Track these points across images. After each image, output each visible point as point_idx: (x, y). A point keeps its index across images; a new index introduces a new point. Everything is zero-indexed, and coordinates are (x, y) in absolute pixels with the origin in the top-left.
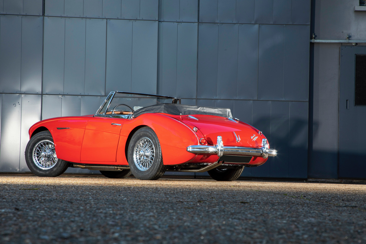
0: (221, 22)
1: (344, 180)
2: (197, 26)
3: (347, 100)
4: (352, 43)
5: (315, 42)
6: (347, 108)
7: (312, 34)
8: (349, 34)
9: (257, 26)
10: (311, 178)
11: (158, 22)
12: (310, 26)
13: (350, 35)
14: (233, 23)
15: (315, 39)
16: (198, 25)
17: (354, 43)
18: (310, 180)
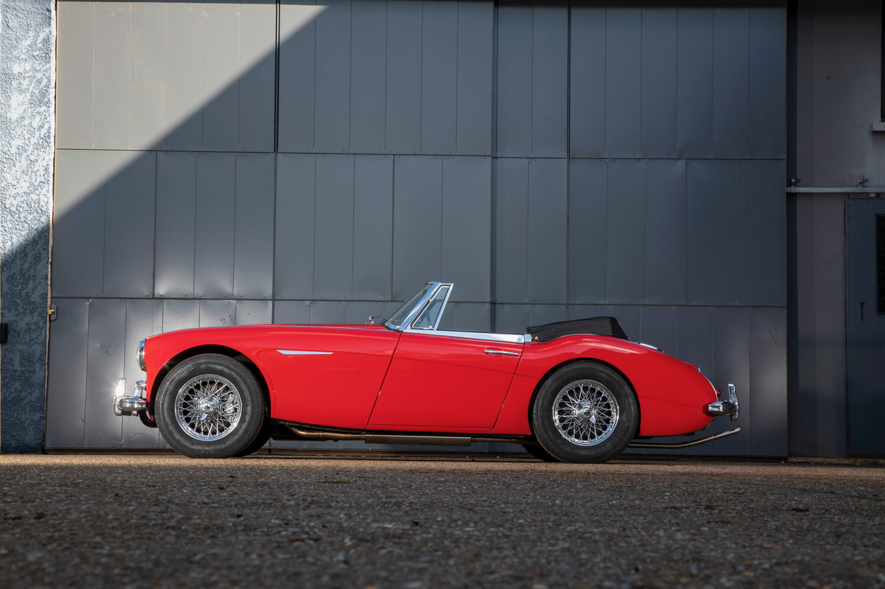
0: (612, 157)
1: (860, 460)
2: (566, 166)
3: (862, 304)
4: (869, 193)
5: (797, 191)
6: (862, 319)
7: (791, 177)
8: (863, 176)
9: (682, 163)
10: (795, 456)
11: (491, 158)
12: (785, 162)
13: (865, 178)
14: (636, 157)
15: (797, 187)
16: (568, 163)
17: (873, 193)
18: (795, 460)
